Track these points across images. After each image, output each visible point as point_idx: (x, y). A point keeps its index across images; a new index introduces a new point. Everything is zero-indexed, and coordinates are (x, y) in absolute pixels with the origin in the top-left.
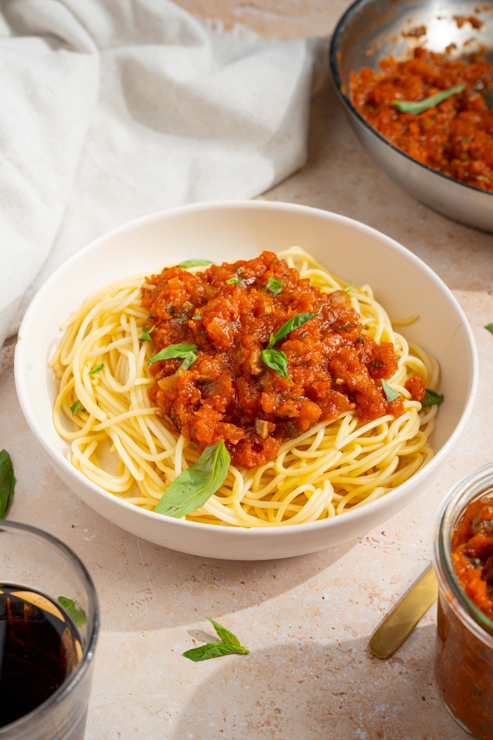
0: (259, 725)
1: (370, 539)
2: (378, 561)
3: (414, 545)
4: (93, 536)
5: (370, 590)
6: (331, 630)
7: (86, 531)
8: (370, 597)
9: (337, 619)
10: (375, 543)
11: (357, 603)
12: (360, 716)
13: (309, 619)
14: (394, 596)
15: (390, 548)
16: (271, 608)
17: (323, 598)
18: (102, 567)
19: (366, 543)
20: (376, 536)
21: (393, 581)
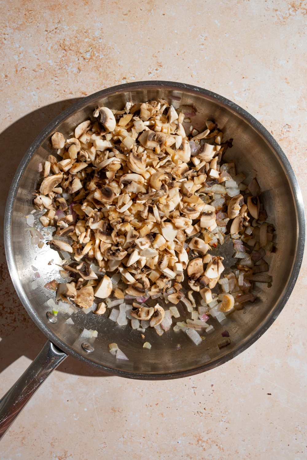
1: (199, 412)
2: (202, 423)
3: (218, 414)
4: (78, 418)
5: (198, 438)
6: (181, 457)
7: (74, 415)
8: (198, 441)
9: (184, 452)
10: (201, 414)
11: (192, 444)
13: (172, 452)
14: (208, 439)
15: (207, 416)
16: (156, 448)
17: (178, 443)
18: (84, 433)
19: (197, 414)
20: (201, 410)
21: (208, 433)
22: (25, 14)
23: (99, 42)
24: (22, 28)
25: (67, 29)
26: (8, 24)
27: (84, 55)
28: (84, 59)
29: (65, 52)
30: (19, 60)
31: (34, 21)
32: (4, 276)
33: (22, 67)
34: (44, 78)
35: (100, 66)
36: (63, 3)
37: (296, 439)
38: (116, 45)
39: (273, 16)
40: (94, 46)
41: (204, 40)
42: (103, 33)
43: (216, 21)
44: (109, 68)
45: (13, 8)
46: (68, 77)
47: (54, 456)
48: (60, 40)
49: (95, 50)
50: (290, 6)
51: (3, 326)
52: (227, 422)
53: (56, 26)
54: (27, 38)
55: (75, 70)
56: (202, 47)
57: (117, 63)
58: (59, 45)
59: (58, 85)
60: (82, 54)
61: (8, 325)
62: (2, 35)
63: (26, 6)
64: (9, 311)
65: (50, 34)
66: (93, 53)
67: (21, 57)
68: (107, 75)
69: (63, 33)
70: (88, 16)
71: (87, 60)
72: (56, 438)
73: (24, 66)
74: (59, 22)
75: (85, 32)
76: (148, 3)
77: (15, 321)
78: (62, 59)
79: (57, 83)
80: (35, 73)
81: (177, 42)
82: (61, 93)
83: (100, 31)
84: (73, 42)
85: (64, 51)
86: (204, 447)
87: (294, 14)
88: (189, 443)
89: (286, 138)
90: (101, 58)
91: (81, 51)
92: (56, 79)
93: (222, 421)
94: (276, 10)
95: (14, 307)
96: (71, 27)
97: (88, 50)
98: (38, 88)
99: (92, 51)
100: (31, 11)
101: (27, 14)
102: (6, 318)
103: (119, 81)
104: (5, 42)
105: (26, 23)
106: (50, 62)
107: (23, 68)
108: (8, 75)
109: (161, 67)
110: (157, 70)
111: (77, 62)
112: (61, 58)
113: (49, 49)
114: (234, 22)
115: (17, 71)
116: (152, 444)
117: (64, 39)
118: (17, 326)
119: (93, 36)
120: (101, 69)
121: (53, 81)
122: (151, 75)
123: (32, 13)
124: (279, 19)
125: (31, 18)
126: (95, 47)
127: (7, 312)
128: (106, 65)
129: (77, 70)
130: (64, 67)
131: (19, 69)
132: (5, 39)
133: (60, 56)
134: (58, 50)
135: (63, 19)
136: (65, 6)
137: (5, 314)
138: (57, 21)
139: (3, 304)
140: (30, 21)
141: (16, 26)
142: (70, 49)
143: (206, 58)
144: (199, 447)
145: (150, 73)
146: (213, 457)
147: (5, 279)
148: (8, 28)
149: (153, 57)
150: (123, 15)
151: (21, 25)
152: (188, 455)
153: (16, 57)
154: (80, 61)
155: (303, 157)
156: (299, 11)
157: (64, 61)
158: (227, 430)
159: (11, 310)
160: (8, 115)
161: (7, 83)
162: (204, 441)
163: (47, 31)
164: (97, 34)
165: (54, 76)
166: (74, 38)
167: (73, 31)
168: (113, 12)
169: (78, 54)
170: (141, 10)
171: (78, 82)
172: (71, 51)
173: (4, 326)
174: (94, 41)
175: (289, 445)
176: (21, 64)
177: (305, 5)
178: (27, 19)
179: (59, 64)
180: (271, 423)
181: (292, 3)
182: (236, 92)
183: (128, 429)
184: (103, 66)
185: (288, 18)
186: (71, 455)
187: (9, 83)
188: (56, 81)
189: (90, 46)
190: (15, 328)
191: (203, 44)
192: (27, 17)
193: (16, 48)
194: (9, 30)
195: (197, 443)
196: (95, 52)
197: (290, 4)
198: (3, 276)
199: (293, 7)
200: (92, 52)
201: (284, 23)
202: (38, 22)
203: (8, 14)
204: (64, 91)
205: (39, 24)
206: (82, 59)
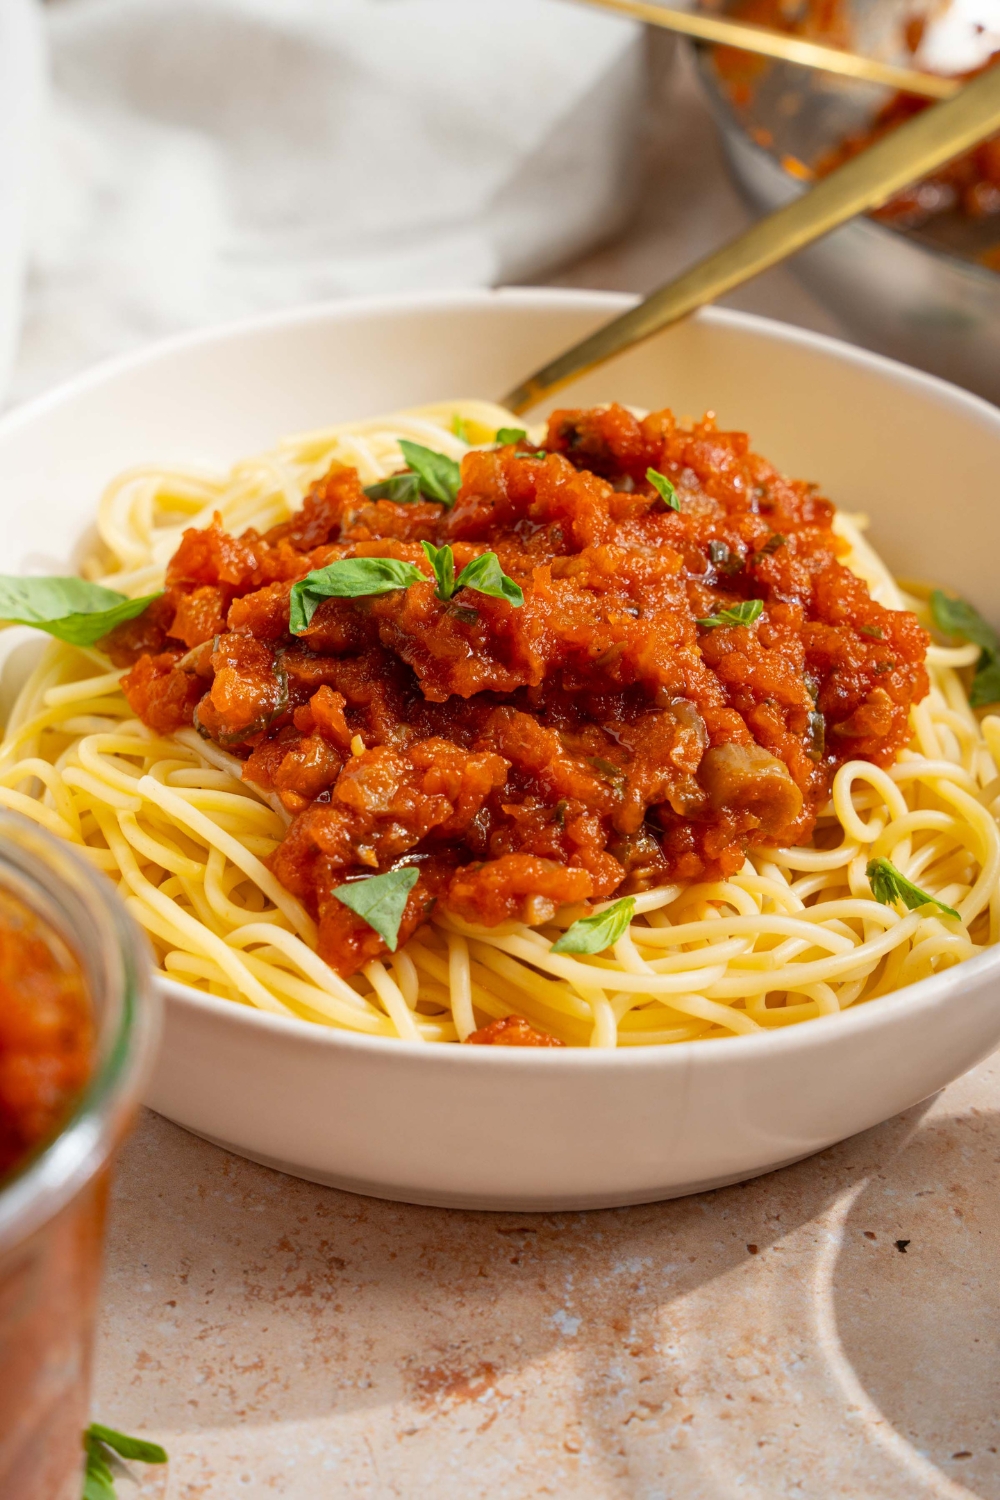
0: (280, 1293)
12: (568, 1282)
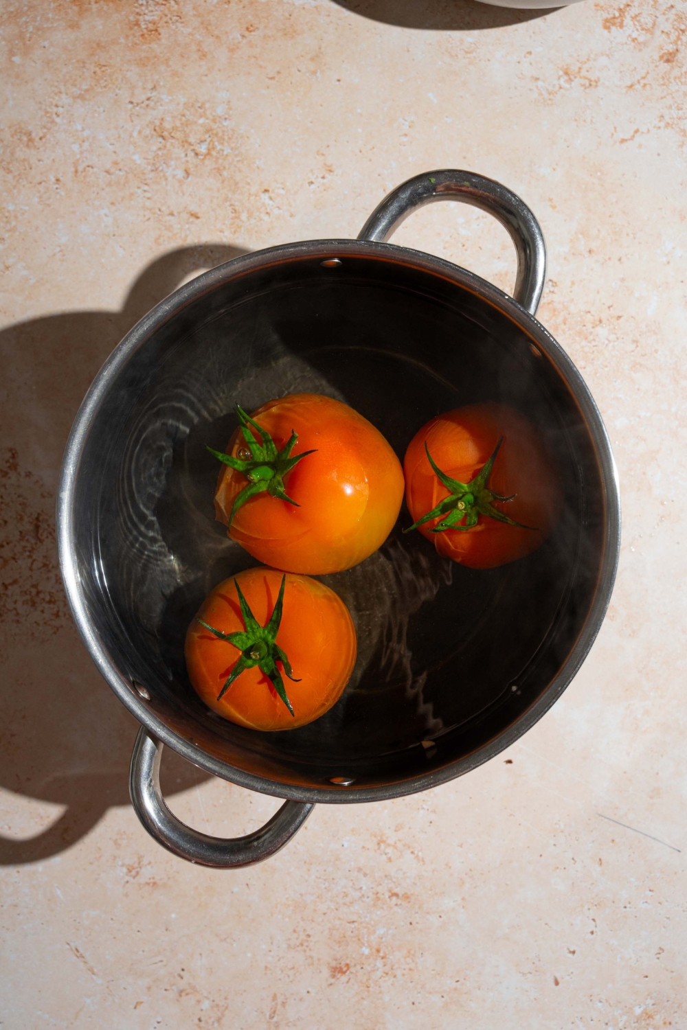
22: (95, 73)
23: (224, 126)
24: (87, 97)
25: (167, 101)
26: (63, 89)
27: (196, 148)
28: (197, 154)
29: (163, 141)
30: (81, 153)
31: (110, 85)
32: (42, 535)
33: (85, 164)
34: (124, 185)
35: (224, 168)
36: (162, 55)
37: (555, 845)
38: (252, 131)
39: (530, 90)
40: (215, 132)
41: (408, 127)
42: (230, 109)
43: (431, 95)
44: (240, 171)
45: (74, 61)
46: (167, 185)
47: (120, 863)
48: (155, 119)
49: (215, 139)
50: (561, 73)
51: (35, 625)
52: (432, 811)
53: (149, 95)
54: (96, 115)
55: (180, 174)
56: (405, 139)
57: (254, 163)
58: (153, 129)
59: (149, 198)
60: (192, 145)
61: (45, 623)
62: (53, 107)
63: (97, 57)
64: (48, 598)
65: (137, 108)
66: (213, 145)
67: (84, 148)
68: (236, 184)
69: (160, 108)
70: (204, 78)
71: (202, 157)
72: (124, 832)
73: (90, 164)
74: (154, 88)
75: (199, 107)
76: (312, 59)
77: (57, 615)
78: (158, 154)
79: (148, 195)
80: (108, 176)
81: (360, 130)
82: (154, 214)
83: (227, 107)
84: (178, 123)
85: (161, 140)
86: (389, 855)
87: (567, 86)
88: (363, 847)
89: (549, 303)
90: (225, 153)
91: (192, 140)
92: (146, 188)
93: (423, 808)
94: (537, 79)
95: (57, 591)
96: (174, 97)
97: (203, 139)
98: (113, 204)
99: (211, 141)
100: (104, 66)
101: (99, 72)
102: (43, 611)
103: (256, 196)
104: (58, 120)
105: (96, 88)
106: (136, 157)
107: (88, 166)
108: (61, 179)
109: (332, 173)
110: (323, 178)
111: (184, 160)
112: (155, 152)
113: (135, 134)
114: (462, 97)
115: (76, 172)
116: (295, 847)
117: (162, 119)
118: (62, 626)
119: (214, 114)
120: (225, 173)
121: (139, 191)
122: (312, 186)
123: (107, 70)
124: (541, 94)
125: (105, 78)
126: (216, 135)
127: (44, 599)
128: (235, 166)
129: (183, 174)
130: (161, 168)
131: (80, 168)
132: (58, 115)
133: (154, 148)
134: (150, 138)
135: (162, 83)
136: (166, 60)
137: (41, 604)
138: (150, 86)
139: (38, 585)
140: (103, 85)
141: (79, 92)
142: (172, 137)
143: (410, 159)
144: (381, 854)
145: (312, 183)
146: (404, 873)
147: (43, 540)
148: (64, 96)
149: (318, 154)
150: (267, 80)
151: (87, 91)
152: (360, 870)
153: (76, 147)
154: (189, 159)
155: (577, 338)
156: (577, 82)
157: (161, 156)
158: (431, 824)
159: (51, 596)
160: (58, 249)
161: (58, 193)
162: (389, 845)
163: (131, 103)
164: (220, 111)
165: (141, 182)
166: (179, 117)
167: (178, 104)
168: (249, 73)
169: (186, 145)
170: (299, 71)
171: (183, 194)
172: (173, 141)
173: (38, 624)
174: (215, 122)
175: (541, 856)
176: (85, 159)
177: (588, 71)
178: (98, 81)
179: (152, 161)
180: (511, 815)
181: (565, 67)
182: (461, 220)
183: (254, 818)
184: (229, 169)
185: (557, 94)
186: (150, 863)
187: (63, 193)
188: (145, 191)
189: (207, 131)
190: (58, 629)
191: (406, 135)
192: (97, 77)
193: (77, 131)
194: (65, 99)
195: (376, 848)
196: (216, 143)
197: (561, 69)
198: (39, 535)
199: (566, 73)
200: (211, 143)
201: (550, 102)
202: (117, 87)
203: (65, 70)
204: (160, 210)
205: (119, 90)
206: (193, 154)
